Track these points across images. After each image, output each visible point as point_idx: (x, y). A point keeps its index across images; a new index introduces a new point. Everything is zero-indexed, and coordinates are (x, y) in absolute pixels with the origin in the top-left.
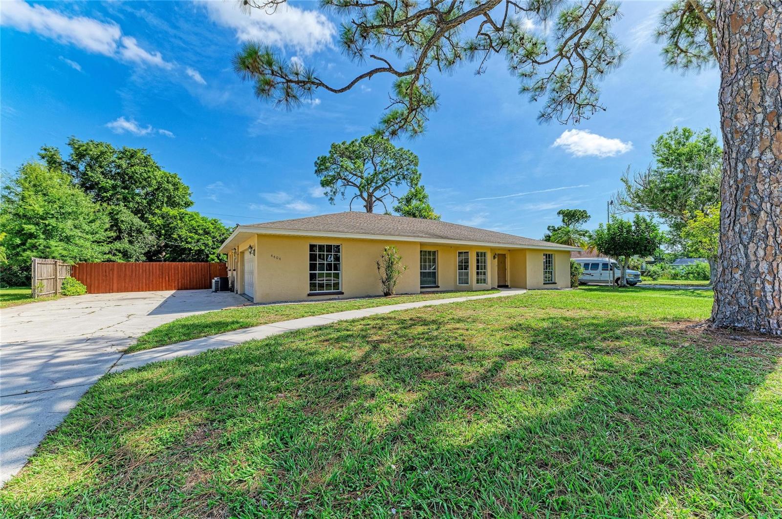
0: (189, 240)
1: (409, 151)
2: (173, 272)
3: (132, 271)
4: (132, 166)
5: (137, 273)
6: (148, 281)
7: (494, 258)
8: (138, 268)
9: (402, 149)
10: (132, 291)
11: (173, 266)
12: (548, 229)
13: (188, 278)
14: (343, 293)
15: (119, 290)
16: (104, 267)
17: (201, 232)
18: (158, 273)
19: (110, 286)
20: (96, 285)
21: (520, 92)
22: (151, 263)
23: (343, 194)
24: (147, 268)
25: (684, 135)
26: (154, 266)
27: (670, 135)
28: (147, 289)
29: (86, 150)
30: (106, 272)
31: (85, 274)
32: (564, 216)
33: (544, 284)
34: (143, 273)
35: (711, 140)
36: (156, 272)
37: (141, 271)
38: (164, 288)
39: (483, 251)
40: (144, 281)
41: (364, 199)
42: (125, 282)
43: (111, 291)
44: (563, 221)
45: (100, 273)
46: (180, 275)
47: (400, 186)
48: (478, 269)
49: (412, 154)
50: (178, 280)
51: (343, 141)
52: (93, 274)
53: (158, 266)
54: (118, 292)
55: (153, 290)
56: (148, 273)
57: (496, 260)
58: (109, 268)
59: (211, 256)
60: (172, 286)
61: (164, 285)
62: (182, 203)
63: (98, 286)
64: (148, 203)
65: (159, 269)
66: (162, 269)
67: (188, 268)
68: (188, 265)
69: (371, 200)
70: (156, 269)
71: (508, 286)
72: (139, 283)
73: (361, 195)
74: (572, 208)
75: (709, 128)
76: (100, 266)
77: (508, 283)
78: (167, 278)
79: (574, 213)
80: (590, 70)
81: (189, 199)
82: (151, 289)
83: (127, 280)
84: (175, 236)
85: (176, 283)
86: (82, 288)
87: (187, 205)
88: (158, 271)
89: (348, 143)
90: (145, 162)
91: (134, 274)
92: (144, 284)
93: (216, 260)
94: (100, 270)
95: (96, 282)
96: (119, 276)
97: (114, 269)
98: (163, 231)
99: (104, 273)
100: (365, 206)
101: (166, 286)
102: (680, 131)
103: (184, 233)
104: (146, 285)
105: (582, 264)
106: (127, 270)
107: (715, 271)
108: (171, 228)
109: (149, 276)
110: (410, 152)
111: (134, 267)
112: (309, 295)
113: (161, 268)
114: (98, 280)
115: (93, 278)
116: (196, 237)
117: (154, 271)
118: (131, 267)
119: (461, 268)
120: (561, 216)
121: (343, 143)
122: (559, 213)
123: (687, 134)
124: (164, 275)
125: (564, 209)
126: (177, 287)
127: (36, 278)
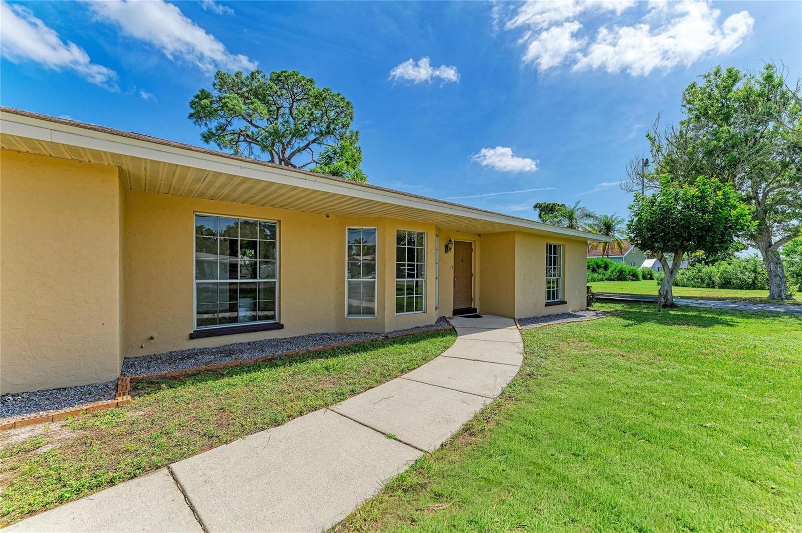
1: (339, 95)
7: (447, 249)
25: (729, 77)
27: (708, 79)
32: (541, 211)
33: (546, 305)
35: (776, 81)
39: (415, 230)
44: (540, 216)
48: (400, 274)
57: (451, 253)
71: (475, 310)
74: (549, 201)
75: (771, 63)
77: (476, 305)
79: (552, 206)
102: (724, 73)
107: (778, 278)
110: (341, 96)
119: (354, 270)
120: (538, 210)
122: (536, 207)
123: (733, 77)
125: (541, 202)
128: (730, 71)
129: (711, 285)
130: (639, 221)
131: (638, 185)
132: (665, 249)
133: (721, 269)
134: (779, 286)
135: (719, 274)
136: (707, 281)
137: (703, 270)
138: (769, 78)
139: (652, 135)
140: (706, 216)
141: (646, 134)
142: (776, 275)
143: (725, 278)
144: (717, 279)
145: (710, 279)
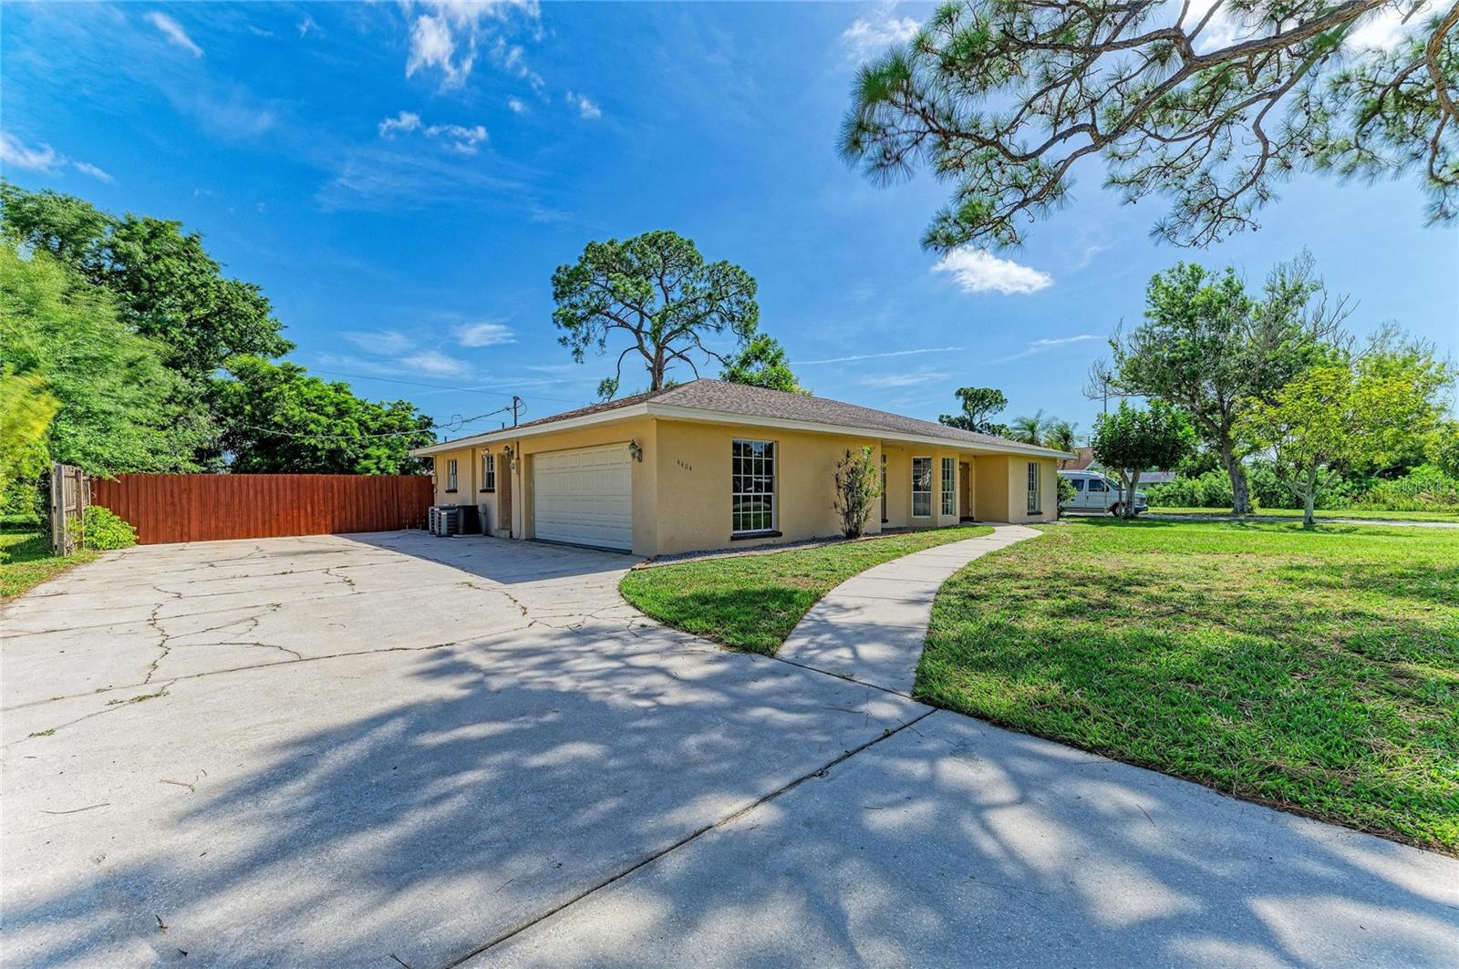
0: (312, 426)
1: (739, 267)
2: (321, 496)
3: (233, 493)
4: (157, 258)
5: (244, 497)
6: (267, 515)
8: (244, 487)
9: (725, 262)
10: (233, 537)
11: (320, 482)
12: (940, 420)
13: (354, 509)
14: (780, 534)
15: (203, 536)
16: (168, 483)
17: (330, 410)
18: (289, 497)
19: (182, 525)
20: (151, 525)
21: (1106, 185)
22: (275, 476)
23: (602, 343)
24: (266, 486)
25: (1192, 275)
26: (281, 481)
27: (1173, 273)
28: (267, 532)
29: (38, 213)
30: (172, 495)
31: (124, 499)
32: (966, 399)
33: (1029, 514)
34: (256, 496)
35: (1237, 287)
36: (285, 497)
37: (251, 492)
38: (303, 530)
39: (950, 457)
40: (260, 516)
41: (647, 356)
42: (217, 518)
43: (185, 538)
44: (965, 407)
45: (160, 499)
46: (336, 502)
47: (723, 333)
48: (943, 488)
49: (743, 273)
50: (333, 512)
51: (610, 239)
52: (142, 499)
53: (288, 482)
54: (201, 539)
55: (279, 534)
56: (267, 498)
58: (180, 488)
59: (364, 463)
60: (319, 525)
61: (302, 523)
62: (271, 345)
63: (156, 529)
64: (198, 344)
65: (292, 490)
66: (298, 489)
67: (354, 487)
68: (353, 481)
69: (662, 357)
70: (285, 490)
71: (973, 519)
72: (249, 520)
73: (641, 348)
74: (979, 385)
75: (1231, 265)
76: (159, 482)
77: (974, 515)
78: (309, 509)
79: (983, 395)
80: (1270, 161)
81: (282, 336)
82: (274, 532)
83: (221, 514)
84: (278, 419)
85: (329, 517)
86: (126, 532)
87: (282, 350)
88: (289, 492)
89: (620, 244)
90: (187, 251)
91: (237, 501)
92: (260, 522)
93: (375, 471)
94: (159, 491)
95: (151, 518)
96: (203, 505)
97: (190, 490)
98: (248, 408)
99: (169, 497)
100: (649, 368)
101: (306, 525)
103: (296, 413)
104: (264, 524)
105: (1070, 481)
106: (221, 491)
107: (1241, 492)
108: (265, 400)
109: (271, 505)
110: (742, 270)
111: (236, 484)
112: (734, 538)
113: (295, 486)
114: (156, 513)
115: (142, 508)
116: (323, 419)
117: (281, 493)
118: (229, 484)
119: (916, 487)
120: (961, 398)
121: (611, 243)
122: (959, 393)
123: (1196, 274)
124: (302, 502)
125: (966, 386)
126: (330, 528)
127: (64, 510)
128: (1192, 267)
129: (1194, 503)
130: (1102, 439)
131: (1101, 391)
132: (1124, 465)
133: (1206, 483)
134: (1242, 499)
135: (1202, 490)
136: (1189, 498)
137: (1185, 485)
138: (1228, 284)
139: (1114, 341)
140: (1157, 437)
141: (1108, 339)
142: (1239, 489)
143: (1210, 495)
144: (1200, 495)
145: (1193, 495)
